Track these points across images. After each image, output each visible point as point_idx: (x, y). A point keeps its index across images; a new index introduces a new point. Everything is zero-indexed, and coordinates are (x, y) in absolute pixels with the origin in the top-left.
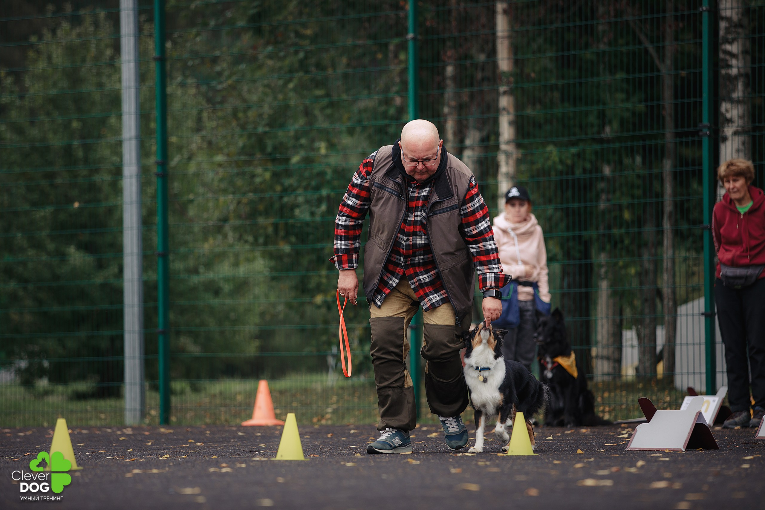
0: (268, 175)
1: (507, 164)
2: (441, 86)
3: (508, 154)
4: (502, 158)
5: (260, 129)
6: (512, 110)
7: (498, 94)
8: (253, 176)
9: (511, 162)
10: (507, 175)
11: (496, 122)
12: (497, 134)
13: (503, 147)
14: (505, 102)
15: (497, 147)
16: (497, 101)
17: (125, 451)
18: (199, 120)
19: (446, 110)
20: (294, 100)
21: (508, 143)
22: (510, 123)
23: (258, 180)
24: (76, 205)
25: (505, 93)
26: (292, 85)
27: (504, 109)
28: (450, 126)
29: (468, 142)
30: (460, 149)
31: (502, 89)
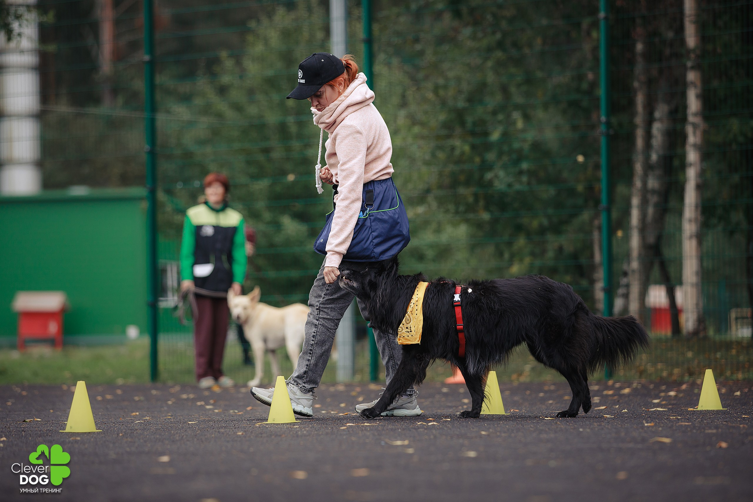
0: (467, 148)
1: (694, 133)
2: (631, 62)
3: (695, 126)
4: (690, 130)
5: (461, 104)
6: (699, 84)
7: (685, 69)
8: (453, 149)
9: (699, 133)
10: (695, 146)
11: (684, 95)
12: (685, 107)
13: (691, 119)
14: (691, 76)
15: (684, 120)
16: (684, 76)
17: (338, 405)
18: (403, 96)
19: (636, 84)
20: (491, 78)
21: (695, 115)
22: (698, 96)
23: (457, 152)
24: (291, 178)
25: (693, 68)
26: (490, 64)
27: (693, 84)
28: (640, 100)
29: (657, 114)
30: (650, 122)
31: (689, 64)
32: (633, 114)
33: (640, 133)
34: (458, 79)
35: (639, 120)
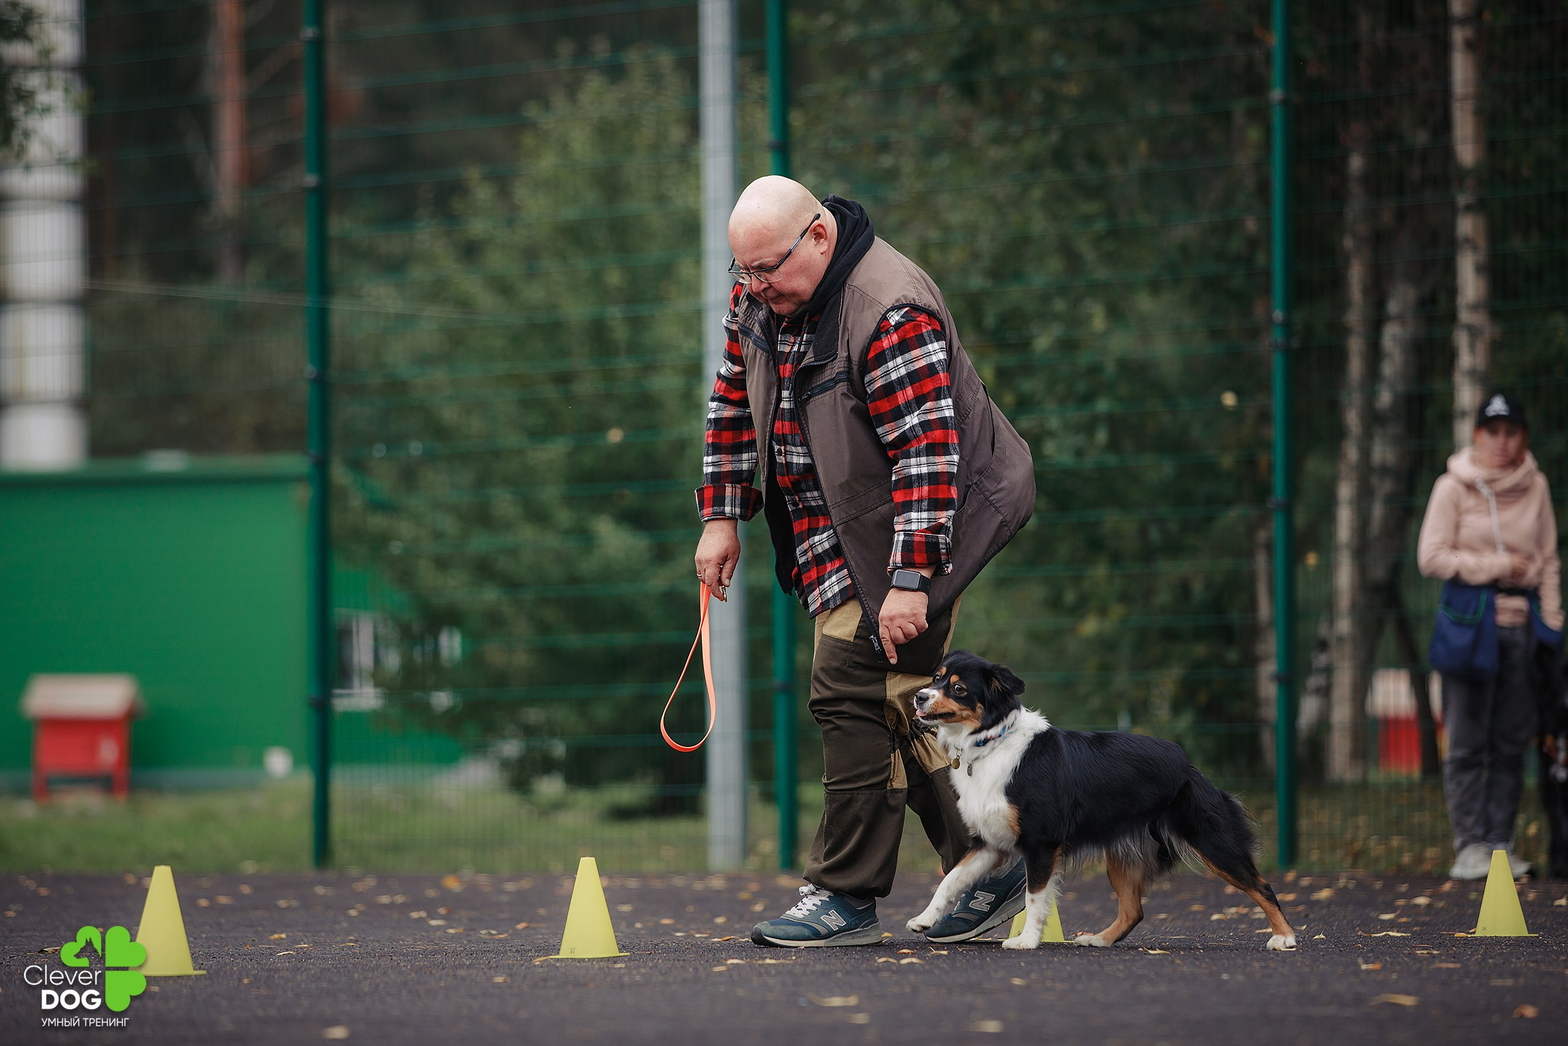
1: (1472, 347)
2: (1339, 196)
3: (1473, 332)
4: (1462, 340)
5: (976, 282)
6: (1482, 242)
7: (1453, 211)
9: (1481, 347)
10: (1473, 373)
11: (1450, 268)
12: (1453, 292)
13: (1465, 316)
14: (1466, 226)
15: (1450, 318)
16: (1452, 226)
17: (711, 921)
19: (1348, 243)
20: (1039, 224)
21: (1475, 308)
22: (1479, 269)
24: (615, 436)
25: (1468, 208)
26: (1037, 193)
27: (1467, 240)
28: (1356, 275)
29: (1393, 307)
30: (1377, 322)
31: (1463, 199)
32: (1343, 305)
33: (1356, 346)
34: (971, 230)
35: (1355, 317)
